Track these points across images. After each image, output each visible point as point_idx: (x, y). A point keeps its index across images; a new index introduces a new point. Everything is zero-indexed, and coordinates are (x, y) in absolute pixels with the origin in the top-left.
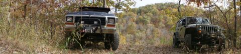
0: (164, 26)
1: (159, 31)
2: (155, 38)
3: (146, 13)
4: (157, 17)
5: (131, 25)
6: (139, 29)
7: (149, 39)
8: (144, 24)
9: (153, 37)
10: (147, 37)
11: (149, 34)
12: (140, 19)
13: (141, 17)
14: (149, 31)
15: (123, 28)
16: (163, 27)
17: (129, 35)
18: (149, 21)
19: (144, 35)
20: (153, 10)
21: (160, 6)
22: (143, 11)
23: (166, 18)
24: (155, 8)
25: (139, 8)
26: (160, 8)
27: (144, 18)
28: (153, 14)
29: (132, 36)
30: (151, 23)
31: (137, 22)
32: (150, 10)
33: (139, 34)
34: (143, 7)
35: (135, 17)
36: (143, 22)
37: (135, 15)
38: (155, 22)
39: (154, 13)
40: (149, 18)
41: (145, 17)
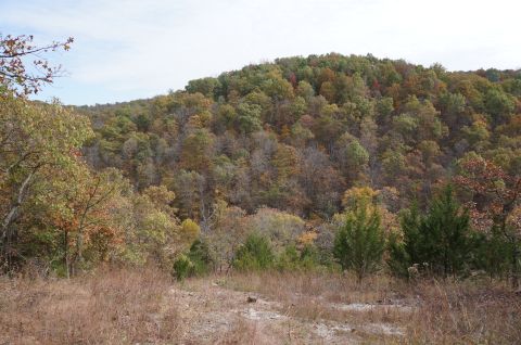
0: (312, 135)
1: (297, 154)
2: (283, 182)
3: (244, 93)
4: (286, 105)
5: (195, 139)
6: (226, 151)
7: (261, 185)
8: (240, 132)
9: (275, 177)
10: (255, 178)
11: (261, 169)
12: (225, 114)
13: (228, 107)
14: (258, 158)
15: (168, 150)
16: (308, 142)
17: (190, 175)
18: (256, 121)
19: (242, 173)
20: (270, 82)
21: (291, 66)
22: (237, 87)
23: (318, 106)
24: (276, 74)
25: (222, 77)
26: (292, 75)
27: (239, 111)
28: (271, 95)
29: (202, 178)
30: (265, 129)
31: (215, 129)
32: (258, 82)
33: (225, 169)
34: (234, 73)
35: (209, 107)
36: (239, 126)
37: (209, 101)
38: (279, 123)
39: (275, 94)
40: (257, 112)
41: (243, 106)
